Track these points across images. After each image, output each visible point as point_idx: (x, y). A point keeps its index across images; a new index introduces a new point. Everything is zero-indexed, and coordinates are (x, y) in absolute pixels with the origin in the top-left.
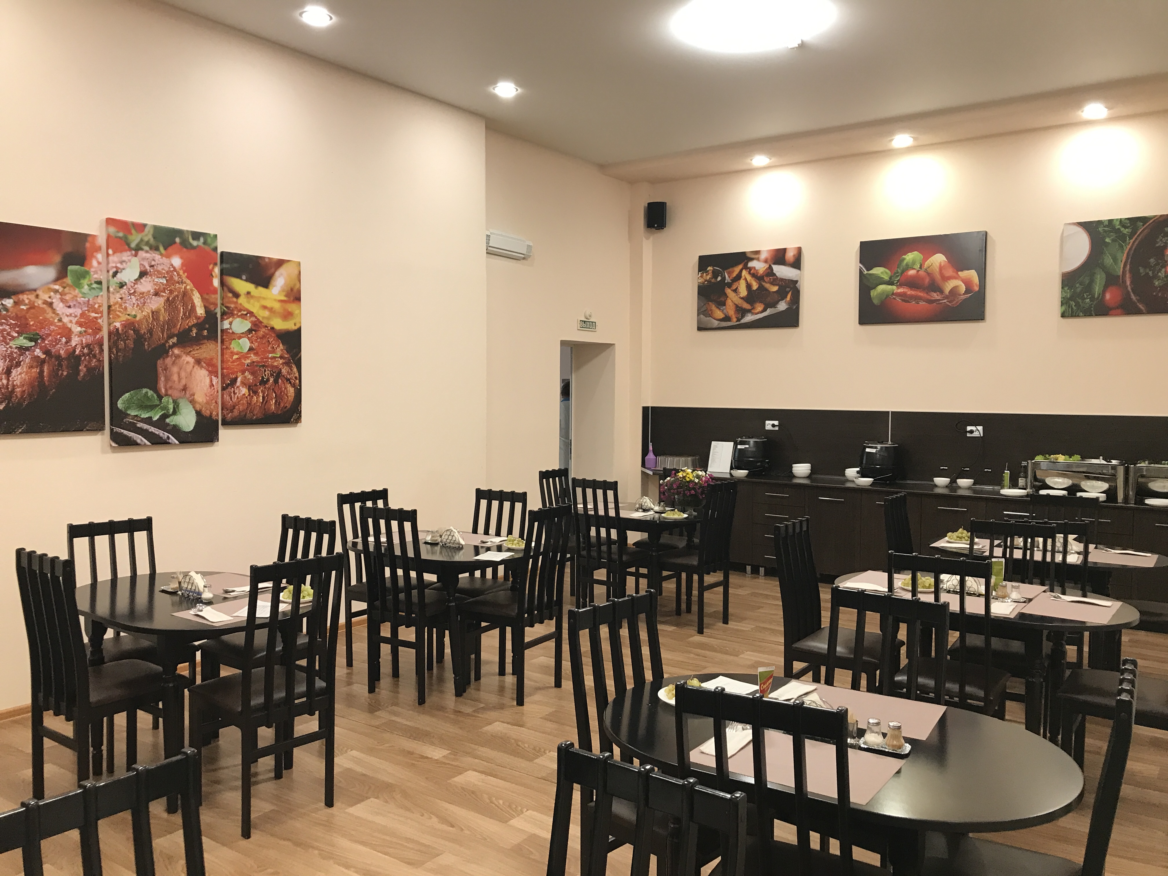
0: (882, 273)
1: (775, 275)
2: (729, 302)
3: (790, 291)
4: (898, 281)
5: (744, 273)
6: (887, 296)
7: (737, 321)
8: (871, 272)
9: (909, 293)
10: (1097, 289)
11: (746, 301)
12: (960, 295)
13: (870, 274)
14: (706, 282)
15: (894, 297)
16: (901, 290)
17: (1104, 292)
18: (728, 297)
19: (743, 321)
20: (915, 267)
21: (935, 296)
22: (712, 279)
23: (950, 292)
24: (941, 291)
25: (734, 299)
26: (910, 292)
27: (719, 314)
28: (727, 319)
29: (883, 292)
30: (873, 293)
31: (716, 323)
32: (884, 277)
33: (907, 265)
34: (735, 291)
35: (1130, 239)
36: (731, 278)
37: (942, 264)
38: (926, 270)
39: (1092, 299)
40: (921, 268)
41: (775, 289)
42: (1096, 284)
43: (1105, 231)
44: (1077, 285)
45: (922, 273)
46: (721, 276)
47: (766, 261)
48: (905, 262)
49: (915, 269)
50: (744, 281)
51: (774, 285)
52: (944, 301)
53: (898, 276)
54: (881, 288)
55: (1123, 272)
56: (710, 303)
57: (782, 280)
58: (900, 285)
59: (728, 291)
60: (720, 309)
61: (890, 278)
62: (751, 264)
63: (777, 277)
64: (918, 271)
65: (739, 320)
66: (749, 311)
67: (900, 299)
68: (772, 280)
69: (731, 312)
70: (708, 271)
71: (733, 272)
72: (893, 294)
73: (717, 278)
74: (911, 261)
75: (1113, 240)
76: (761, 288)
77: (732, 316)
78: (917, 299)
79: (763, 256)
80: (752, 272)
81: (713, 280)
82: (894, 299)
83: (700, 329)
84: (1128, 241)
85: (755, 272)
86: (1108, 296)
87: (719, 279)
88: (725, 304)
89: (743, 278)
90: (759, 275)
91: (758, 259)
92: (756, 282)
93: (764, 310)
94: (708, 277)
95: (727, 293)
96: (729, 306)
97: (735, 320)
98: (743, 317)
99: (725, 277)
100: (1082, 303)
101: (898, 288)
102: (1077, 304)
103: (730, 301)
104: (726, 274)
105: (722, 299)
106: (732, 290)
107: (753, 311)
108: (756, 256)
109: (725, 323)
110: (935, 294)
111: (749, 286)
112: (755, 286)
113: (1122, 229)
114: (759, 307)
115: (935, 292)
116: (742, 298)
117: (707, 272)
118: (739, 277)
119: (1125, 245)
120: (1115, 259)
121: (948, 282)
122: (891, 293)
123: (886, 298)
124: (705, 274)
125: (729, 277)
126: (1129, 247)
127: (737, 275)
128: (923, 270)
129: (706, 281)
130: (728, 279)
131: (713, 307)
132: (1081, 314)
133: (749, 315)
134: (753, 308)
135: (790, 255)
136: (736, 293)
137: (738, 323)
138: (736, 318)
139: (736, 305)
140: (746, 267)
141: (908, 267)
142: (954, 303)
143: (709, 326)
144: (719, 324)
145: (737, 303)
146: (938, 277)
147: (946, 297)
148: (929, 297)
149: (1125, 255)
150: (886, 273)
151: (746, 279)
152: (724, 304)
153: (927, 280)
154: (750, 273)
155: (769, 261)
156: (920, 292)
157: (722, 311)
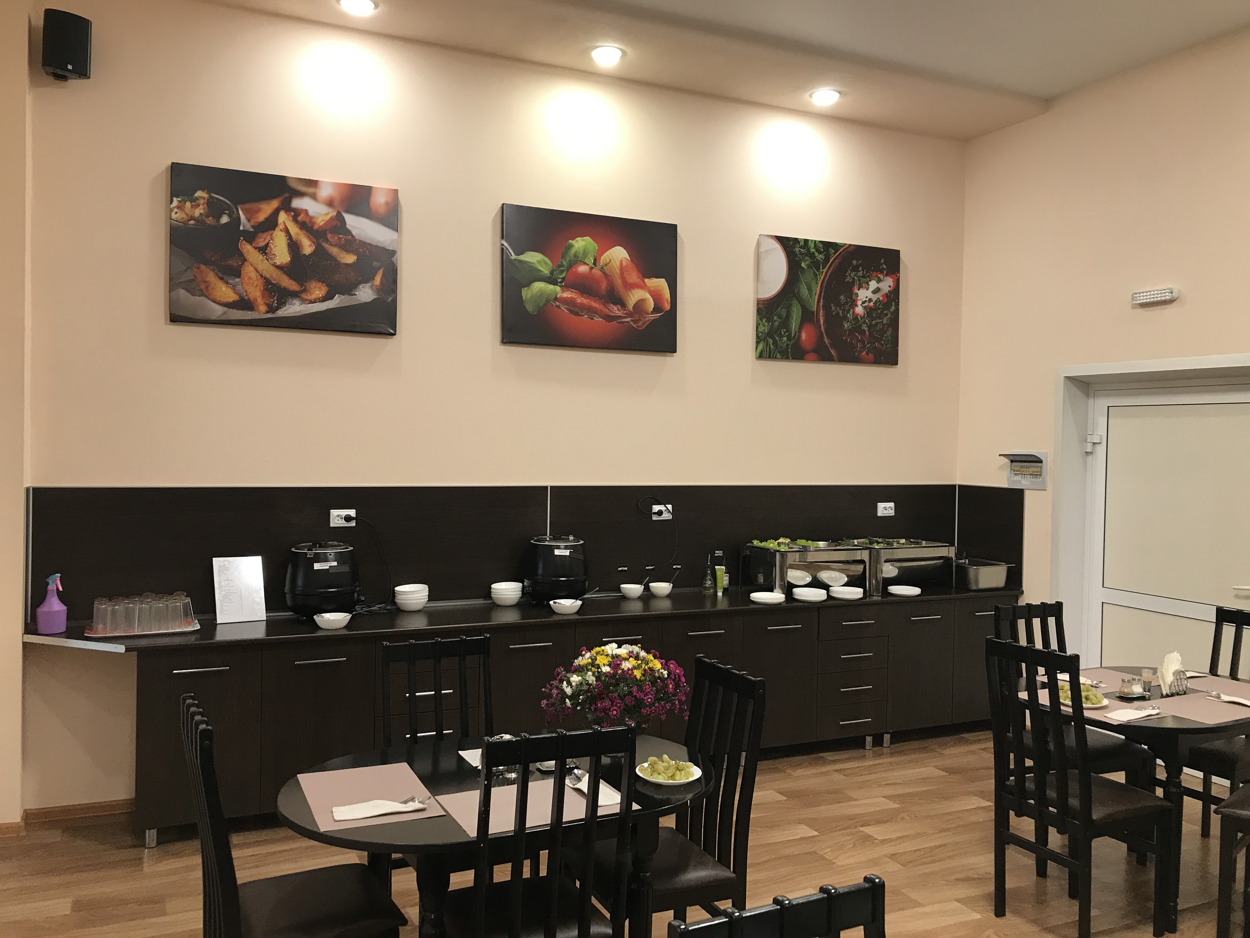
0: (539, 262)
1: (349, 232)
2: (248, 271)
3: (379, 269)
4: (563, 279)
5: (283, 217)
6: (548, 301)
7: (267, 312)
8: (522, 257)
9: (579, 301)
10: (794, 325)
11: (287, 274)
12: (648, 314)
13: (520, 261)
14: (192, 222)
15: (558, 304)
16: (567, 295)
17: (800, 332)
18: (245, 260)
19: (281, 313)
20: (586, 261)
21: (616, 310)
22: (207, 216)
23: (634, 306)
24: (622, 303)
25: (260, 268)
26: (581, 300)
27: (226, 293)
28: (244, 304)
29: (542, 293)
30: (527, 293)
31: (218, 311)
32: (542, 269)
33: (575, 256)
34: (264, 250)
35: (823, 269)
36: (252, 223)
37: (624, 264)
38: (602, 268)
39: (789, 338)
40: (595, 263)
41: (350, 259)
42: (792, 319)
43: (801, 254)
44: (775, 318)
45: (596, 272)
46: (230, 216)
47: (330, 203)
48: (573, 251)
49: (588, 265)
50: (283, 234)
51: (348, 251)
52: (626, 320)
53: (562, 271)
54: (538, 286)
55: (817, 308)
56: (203, 267)
57: (363, 244)
58: (567, 287)
59: (247, 249)
60: (227, 283)
61: (552, 272)
62: (297, 203)
63: (353, 236)
64: (591, 268)
65: (272, 309)
66: (295, 295)
67: (567, 309)
68: (343, 241)
69: (255, 292)
70: (197, 199)
71: (259, 210)
72: (556, 299)
73: (220, 217)
74: (581, 251)
75: (808, 266)
76: (320, 251)
77: (256, 300)
78: (591, 311)
79: (325, 192)
80: (299, 218)
81: (210, 221)
82: (558, 307)
83: (175, 319)
84: (821, 270)
85: (307, 220)
86: (804, 336)
87: (225, 219)
88: (240, 274)
89: (281, 227)
90: (316, 227)
91: (314, 197)
92: (310, 240)
93: (328, 297)
94: (197, 212)
95: (245, 251)
96: (250, 278)
97: (263, 308)
98: (282, 303)
99: (239, 218)
100: (780, 340)
101: (563, 291)
102: (775, 343)
103: (252, 269)
104: (241, 213)
105: (233, 262)
106: (255, 248)
107: (304, 296)
108: (310, 190)
109: (241, 312)
110: (615, 308)
111: (294, 246)
112: (308, 247)
113: (817, 254)
114: (318, 290)
115: (615, 304)
116: (279, 267)
117: (194, 200)
118: (271, 224)
119: (819, 275)
120: (810, 289)
121: (631, 291)
122: (554, 296)
123: (545, 304)
124: (188, 204)
125: (249, 220)
126: (822, 277)
127: (266, 219)
128: (599, 267)
129: (192, 218)
130: (245, 224)
131: (211, 277)
132: (779, 356)
133: (297, 302)
134: (305, 291)
135: (379, 200)
136: (266, 254)
137: (270, 315)
138: (267, 304)
139: (265, 278)
140: (286, 206)
141: (577, 260)
142: (640, 324)
143: (201, 315)
144: (225, 313)
145: (268, 276)
146: (618, 282)
147: (630, 315)
148: (606, 310)
149: (819, 286)
150: (546, 263)
151: (287, 231)
152: (237, 273)
153: (604, 285)
154: (295, 220)
155: (335, 203)
156: (595, 301)
157: (234, 288)
